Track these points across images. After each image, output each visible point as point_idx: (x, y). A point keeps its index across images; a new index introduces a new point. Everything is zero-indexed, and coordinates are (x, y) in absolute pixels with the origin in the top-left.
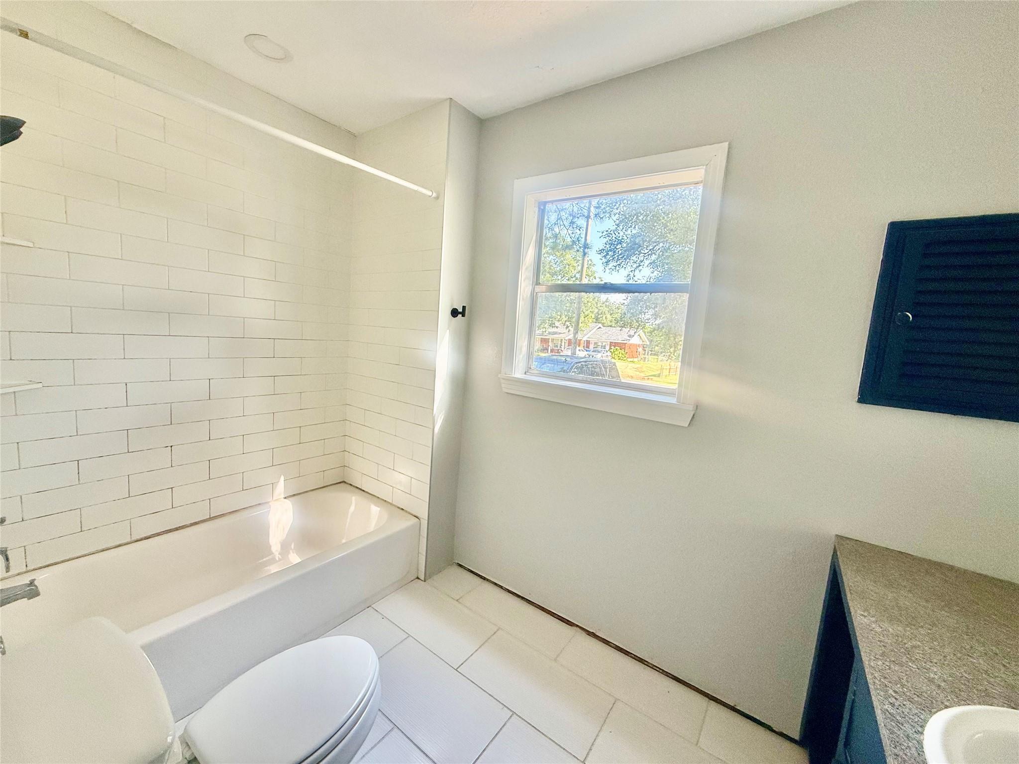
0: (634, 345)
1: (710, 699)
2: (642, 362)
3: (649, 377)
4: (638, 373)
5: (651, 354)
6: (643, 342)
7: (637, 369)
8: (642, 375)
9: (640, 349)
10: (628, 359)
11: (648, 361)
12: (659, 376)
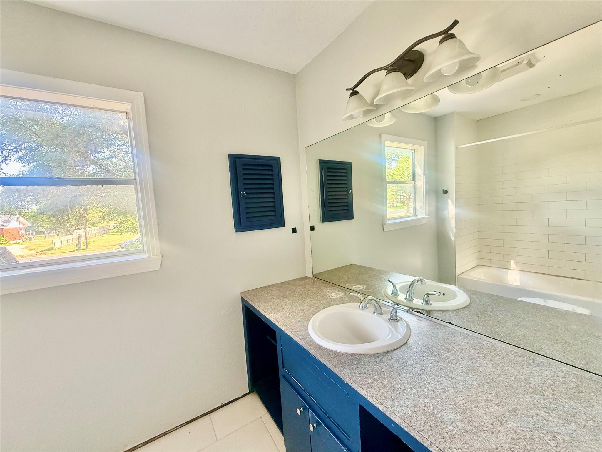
0: (13, 229)
1: (210, 414)
2: (28, 241)
3: (42, 252)
4: (27, 251)
5: (36, 234)
6: (24, 225)
7: (26, 249)
8: (33, 252)
9: (22, 232)
10: (9, 242)
11: (34, 240)
12: (51, 249)
